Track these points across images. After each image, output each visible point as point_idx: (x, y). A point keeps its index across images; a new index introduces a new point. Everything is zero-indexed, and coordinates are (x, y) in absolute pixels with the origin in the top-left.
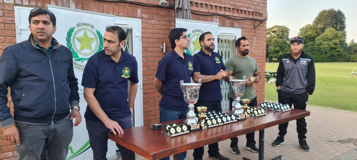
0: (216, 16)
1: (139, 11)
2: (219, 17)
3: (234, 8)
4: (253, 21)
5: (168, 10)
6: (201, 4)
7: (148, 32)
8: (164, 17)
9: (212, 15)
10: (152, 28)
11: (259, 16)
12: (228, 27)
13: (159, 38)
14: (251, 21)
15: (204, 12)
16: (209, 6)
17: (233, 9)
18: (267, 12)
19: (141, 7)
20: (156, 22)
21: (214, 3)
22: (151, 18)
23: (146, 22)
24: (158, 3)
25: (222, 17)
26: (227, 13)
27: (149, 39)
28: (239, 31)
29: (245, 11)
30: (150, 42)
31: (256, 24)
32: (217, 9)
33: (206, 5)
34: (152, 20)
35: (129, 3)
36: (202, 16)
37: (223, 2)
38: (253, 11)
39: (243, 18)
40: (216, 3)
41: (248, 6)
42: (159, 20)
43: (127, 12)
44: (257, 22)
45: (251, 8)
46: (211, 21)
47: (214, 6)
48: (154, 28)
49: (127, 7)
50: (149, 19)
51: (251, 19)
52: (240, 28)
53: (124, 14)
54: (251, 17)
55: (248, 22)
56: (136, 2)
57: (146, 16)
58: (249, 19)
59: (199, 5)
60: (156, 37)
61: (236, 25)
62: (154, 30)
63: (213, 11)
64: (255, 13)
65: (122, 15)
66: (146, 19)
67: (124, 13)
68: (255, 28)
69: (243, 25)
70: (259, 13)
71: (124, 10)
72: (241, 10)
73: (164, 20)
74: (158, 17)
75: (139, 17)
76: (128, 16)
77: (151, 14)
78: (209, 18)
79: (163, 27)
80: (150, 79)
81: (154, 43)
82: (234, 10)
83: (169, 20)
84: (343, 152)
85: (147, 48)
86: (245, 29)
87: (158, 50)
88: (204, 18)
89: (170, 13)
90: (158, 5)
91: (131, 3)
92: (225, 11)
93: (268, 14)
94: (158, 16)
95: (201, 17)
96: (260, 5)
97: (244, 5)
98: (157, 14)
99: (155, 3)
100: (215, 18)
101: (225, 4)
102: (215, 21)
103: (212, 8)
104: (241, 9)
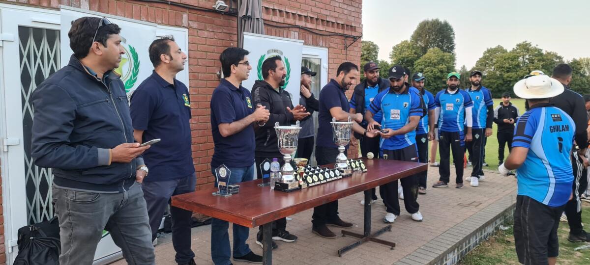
0: (294, 29)
1: (185, 16)
2: (297, 30)
3: (318, 17)
4: (343, 38)
5: (227, 17)
6: (274, 10)
7: (199, 50)
8: (221, 27)
9: (289, 27)
10: (204, 43)
11: (352, 30)
12: (310, 45)
13: (214, 59)
14: (340, 37)
15: (277, 22)
16: (285, 13)
17: (317, 19)
18: (362, 25)
19: (187, 11)
20: (209, 35)
21: (291, 9)
22: (202, 27)
23: (196, 34)
24: (213, 6)
25: (301, 31)
26: (309, 25)
27: (199, 60)
28: (325, 51)
29: (333, 23)
30: (201, 64)
31: (348, 42)
32: (295, 18)
33: (280, 11)
34: (203, 31)
35: (171, 4)
36: (275, 28)
37: (304, 9)
38: (343, 23)
39: (331, 34)
40: (295, 10)
41: (337, 16)
42: (215, 31)
43: (168, 17)
44: (350, 39)
45: (341, 19)
46: (287, 37)
47: (291, 15)
48: (207, 44)
49: (168, 10)
50: (200, 30)
51: (341, 35)
52: (326, 47)
53: (163, 21)
54: (341, 31)
55: (337, 40)
56: (181, 3)
57: (195, 25)
58: (338, 35)
59: (271, 11)
60: (209, 58)
61: (321, 43)
62: (206, 46)
63: (290, 21)
64: (345, 26)
65: (160, 22)
66: (195, 30)
67: (163, 19)
68: (346, 48)
69: (330, 43)
70: (351, 26)
71: (163, 15)
72: (328, 22)
73: (221, 31)
74: (212, 28)
75: (185, 26)
76: (169, 25)
77: (202, 22)
78: (285, 32)
79: (219, 43)
80: (201, 121)
81: (207, 66)
82: (318, 21)
83: (228, 32)
84: (465, 218)
85: (197, 74)
86: (332, 49)
87: (212, 76)
88: (277, 31)
89: (231, 21)
90: (212, 9)
91: (173, 4)
92: (306, 21)
93: (363, 29)
94: (213, 25)
95: (274, 30)
96: (353, 14)
97: (332, 14)
98: (212, 23)
99: (209, 5)
100: (292, 32)
101: (306, 11)
102: (293, 36)
103: (288, 17)
104: (328, 20)
